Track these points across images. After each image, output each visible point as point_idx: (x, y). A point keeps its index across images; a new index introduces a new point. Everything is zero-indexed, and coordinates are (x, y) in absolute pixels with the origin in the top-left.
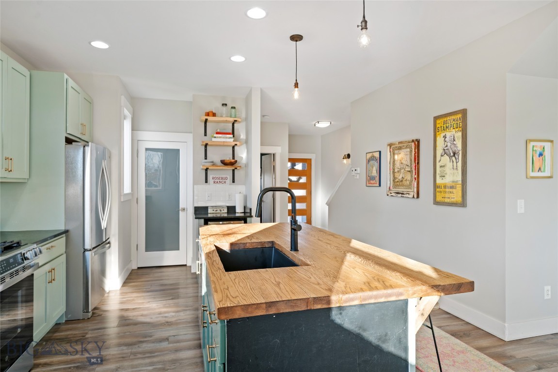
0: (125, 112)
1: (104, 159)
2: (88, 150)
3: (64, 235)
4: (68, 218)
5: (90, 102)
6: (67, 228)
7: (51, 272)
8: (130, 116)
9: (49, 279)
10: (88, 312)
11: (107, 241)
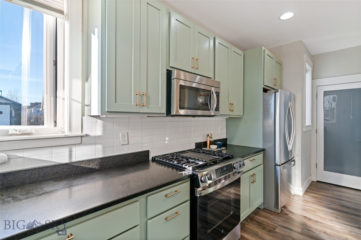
0: (306, 66)
1: (290, 101)
2: (278, 94)
3: (262, 152)
4: (265, 140)
5: (280, 64)
6: (264, 148)
7: (253, 176)
8: (311, 69)
9: (252, 180)
10: (278, 208)
11: (293, 159)
